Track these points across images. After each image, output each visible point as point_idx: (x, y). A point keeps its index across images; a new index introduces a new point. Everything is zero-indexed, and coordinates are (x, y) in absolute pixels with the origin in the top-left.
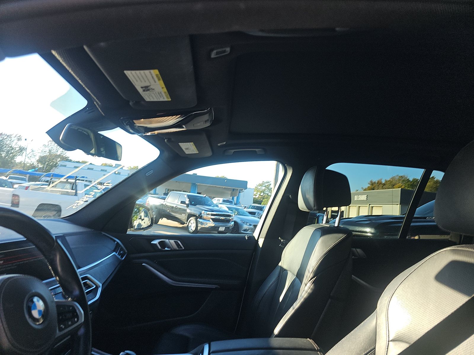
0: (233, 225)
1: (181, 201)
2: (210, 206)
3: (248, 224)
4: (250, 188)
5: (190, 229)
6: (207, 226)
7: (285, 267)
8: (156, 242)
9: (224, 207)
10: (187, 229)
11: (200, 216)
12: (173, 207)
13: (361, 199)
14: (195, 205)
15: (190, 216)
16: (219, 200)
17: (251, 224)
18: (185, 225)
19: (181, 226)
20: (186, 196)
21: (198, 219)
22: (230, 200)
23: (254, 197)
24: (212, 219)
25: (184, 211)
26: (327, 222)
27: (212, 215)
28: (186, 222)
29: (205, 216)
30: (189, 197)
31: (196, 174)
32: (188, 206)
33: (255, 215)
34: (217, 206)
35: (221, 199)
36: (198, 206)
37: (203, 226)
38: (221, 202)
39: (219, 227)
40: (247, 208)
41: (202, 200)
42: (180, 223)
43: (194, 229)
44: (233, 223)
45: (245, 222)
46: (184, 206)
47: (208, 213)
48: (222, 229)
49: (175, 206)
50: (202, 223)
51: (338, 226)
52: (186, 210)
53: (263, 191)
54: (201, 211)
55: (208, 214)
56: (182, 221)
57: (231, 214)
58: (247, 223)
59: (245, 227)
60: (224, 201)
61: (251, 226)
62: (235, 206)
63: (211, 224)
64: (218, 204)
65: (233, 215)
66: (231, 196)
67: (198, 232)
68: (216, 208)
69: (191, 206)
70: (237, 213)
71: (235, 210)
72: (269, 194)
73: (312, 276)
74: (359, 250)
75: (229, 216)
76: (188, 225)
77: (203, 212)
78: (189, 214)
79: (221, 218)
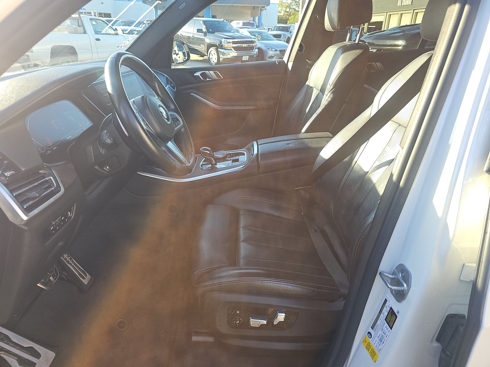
0: (258, 52)
1: (197, 29)
2: (230, 32)
3: (273, 50)
4: (274, 4)
5: (212, 62)
6: (229, 56)
7: (311, 85)
8: (198, 74)
9: (245, 32)
10: (208, 61)
11: (221, 45)
12: (189, 37)
13: (406, 4)
14: (213, 33)
15: (210, 46)
16: (239, 23)
17: (277, 49)
18: (206, 57)
19: (201, 58)
20: (201, 22)
21: (219, 49)
22: (251, 22)
23: (279, 14)
24: (233, 47)
25: (202, 40)
26: (350, 40)
27: (234, 43)
28: (206, 54)
29: (226, 45)
30: (205, 22)
32: (205, 35)
33: (280, 37)
34: (238, 31)
35: (241, 22)
36: (216, 34)
37: (225, 57)
38: (241, 25)
39: (242, 56)
40: (271, 31)
41: (220, 25)
42: (200, 56)
43: (216, 61)
44: (257, 50)
45: (270, 47)
46: (201, 36)
47: (229, 40)
48: (245, 58)
49: (191, 36)
50: (224, 54)
51: (358, 43)
52: (204, 40)
53: (289, 6)
54: (221, 39)
55: (229, 42)
56: (202, 53)
57: (254, 40)
58: (272, 48)
59: (271, 53)
60: (244, 24)
61: (278, 51)
62: (257, 30)
63: (234, 54)
64: (238, 29)
65: (257, 41)
66: (251, 17)
67: (221, 63)
68: (237, 34)
69: (209, 34)
70: (261, 38)
71: (258, 34)
72: (297, 9)
73: (331, 88)
74: (378, 64)
75: (252, 42)
76: (209, 58)
77: (223, 40)
78: (208, 44)
79: (243, 45)
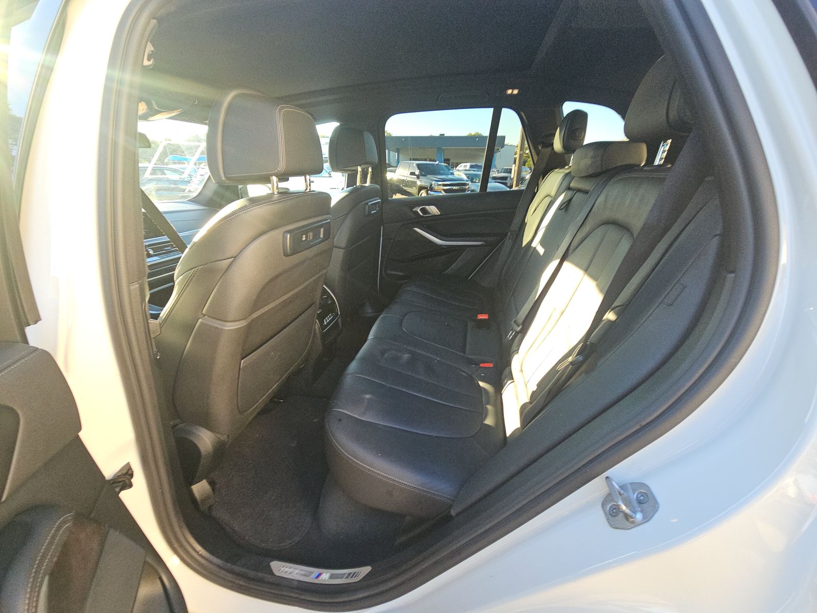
1: (410, 173)
2: (448, 174)
9: (464, 175)
11: (431, 187)
14: (425, 175)
16: (466, 166)
20: (415, 165)
21: (429, 192)
24: (443, 190)
27: (444, 185)
29: (436, 188)
30: (418, 165)
31: (444, 135)
32: (418, 177)
34: (454, 174)
35: (468, 165)
36: (428, 176)
38: (468, 168)
41: (434, 168)
44: (469, 192)
46: (413, 178)
49: (405, 179)
52: (415, 183)
55: (440, 185)
56: (412, 195)
57: (467, 182)
60: (471, 167)
65: (471, 183)
68: (450, 177)
69: (423, 177)
75: (465, 184)
77: (433, 182)
78: (420, 187)
79: (454, 188)
